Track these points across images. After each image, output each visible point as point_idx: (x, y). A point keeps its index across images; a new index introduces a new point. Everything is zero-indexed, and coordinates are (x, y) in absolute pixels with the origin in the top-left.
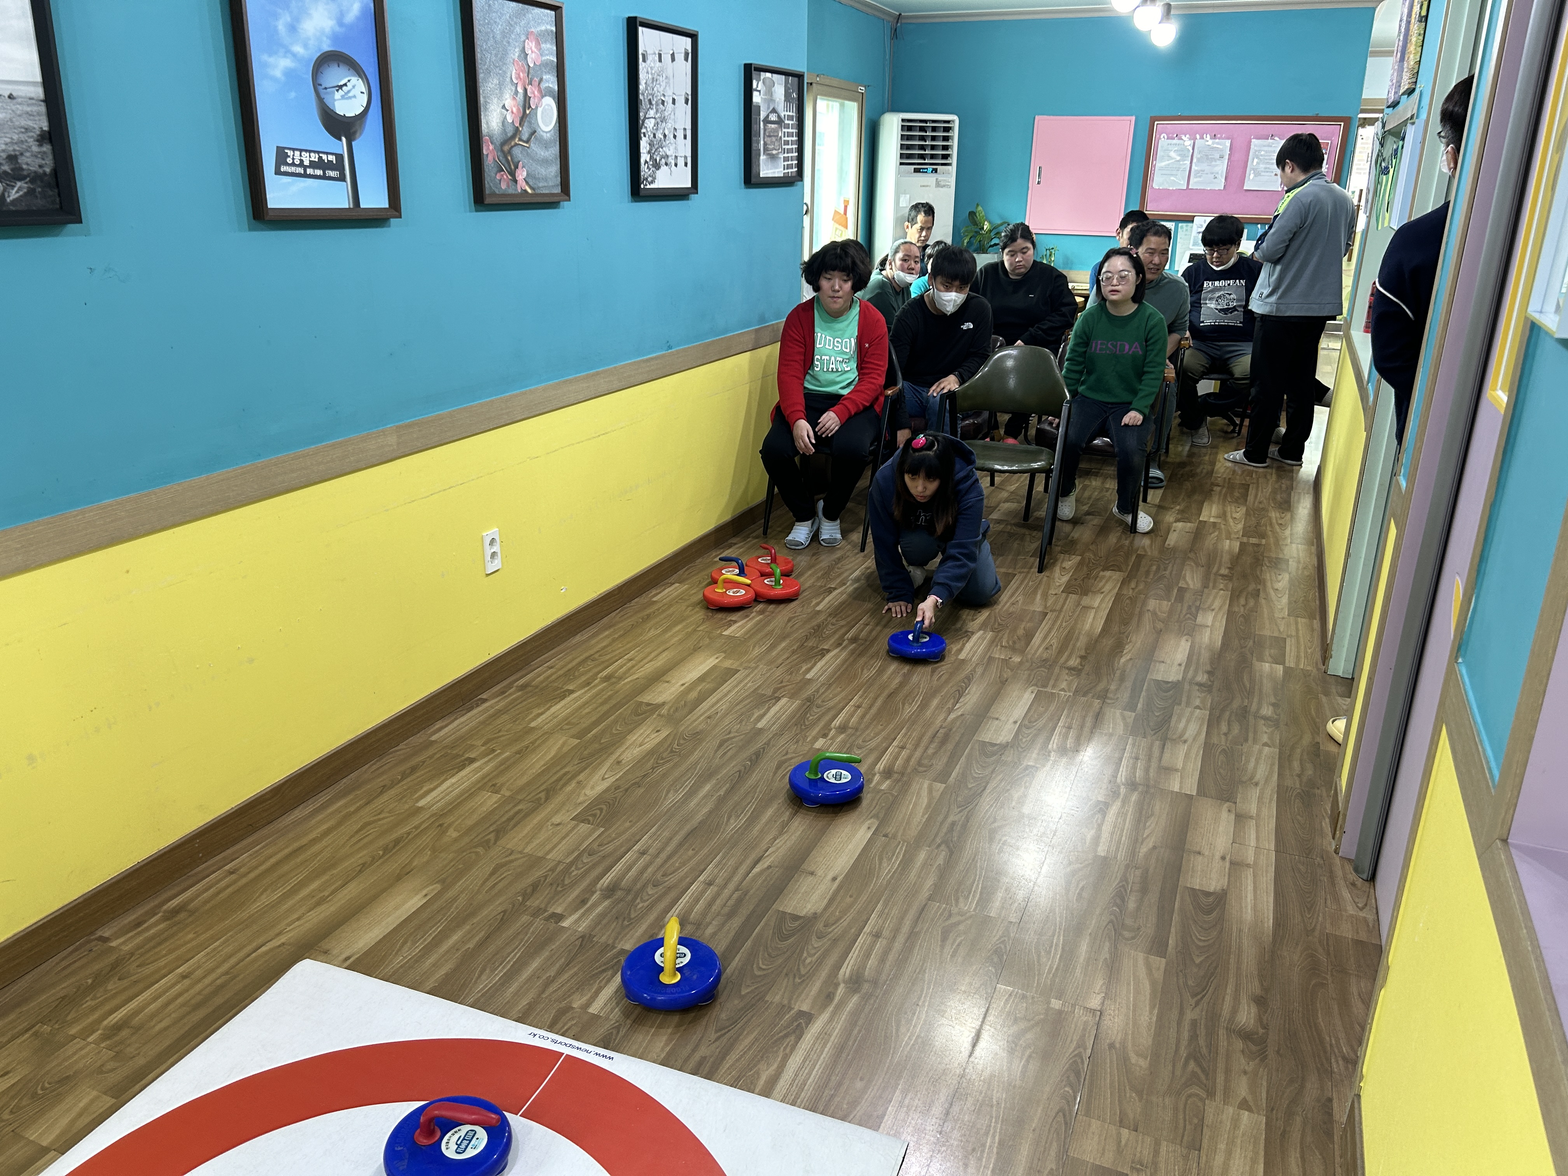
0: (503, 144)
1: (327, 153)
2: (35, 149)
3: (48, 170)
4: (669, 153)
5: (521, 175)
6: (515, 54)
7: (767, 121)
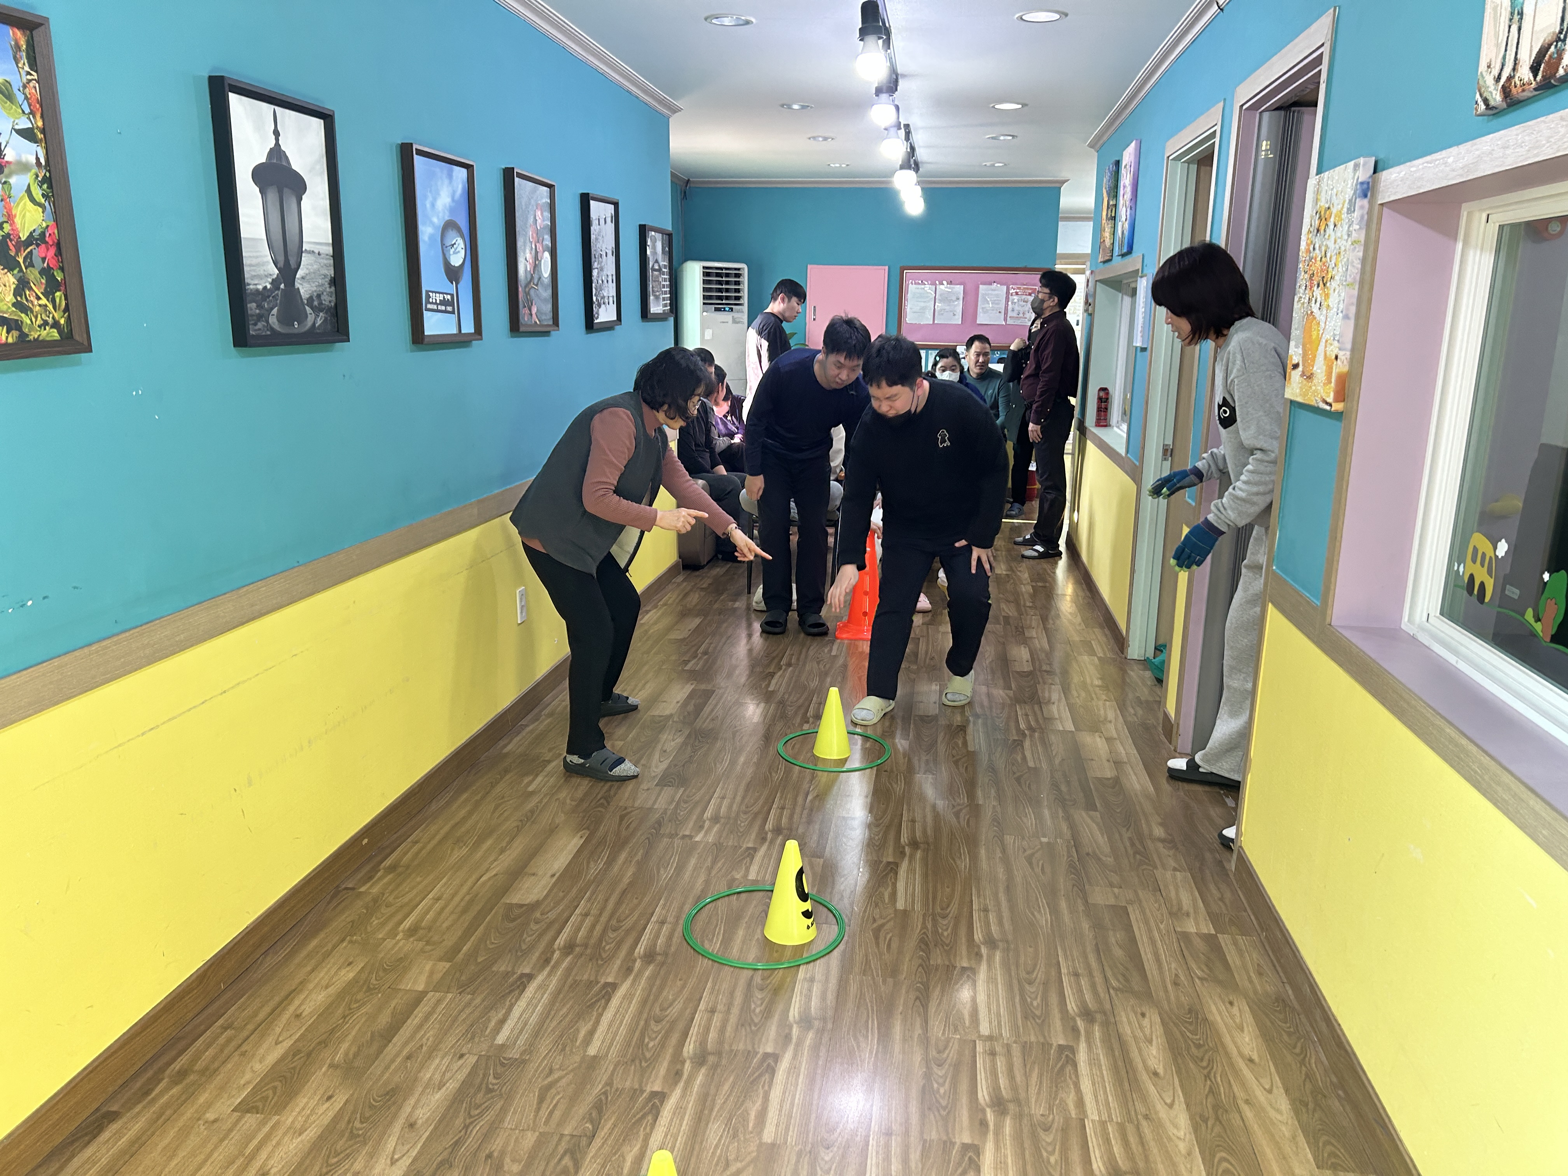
0: (526, 287)
1: (447, 294)
2: (328, 290)
3: (333, 304)
4: (605, 294)
5: (534, 310)
6: (531, 220)
7: (654, 270)
